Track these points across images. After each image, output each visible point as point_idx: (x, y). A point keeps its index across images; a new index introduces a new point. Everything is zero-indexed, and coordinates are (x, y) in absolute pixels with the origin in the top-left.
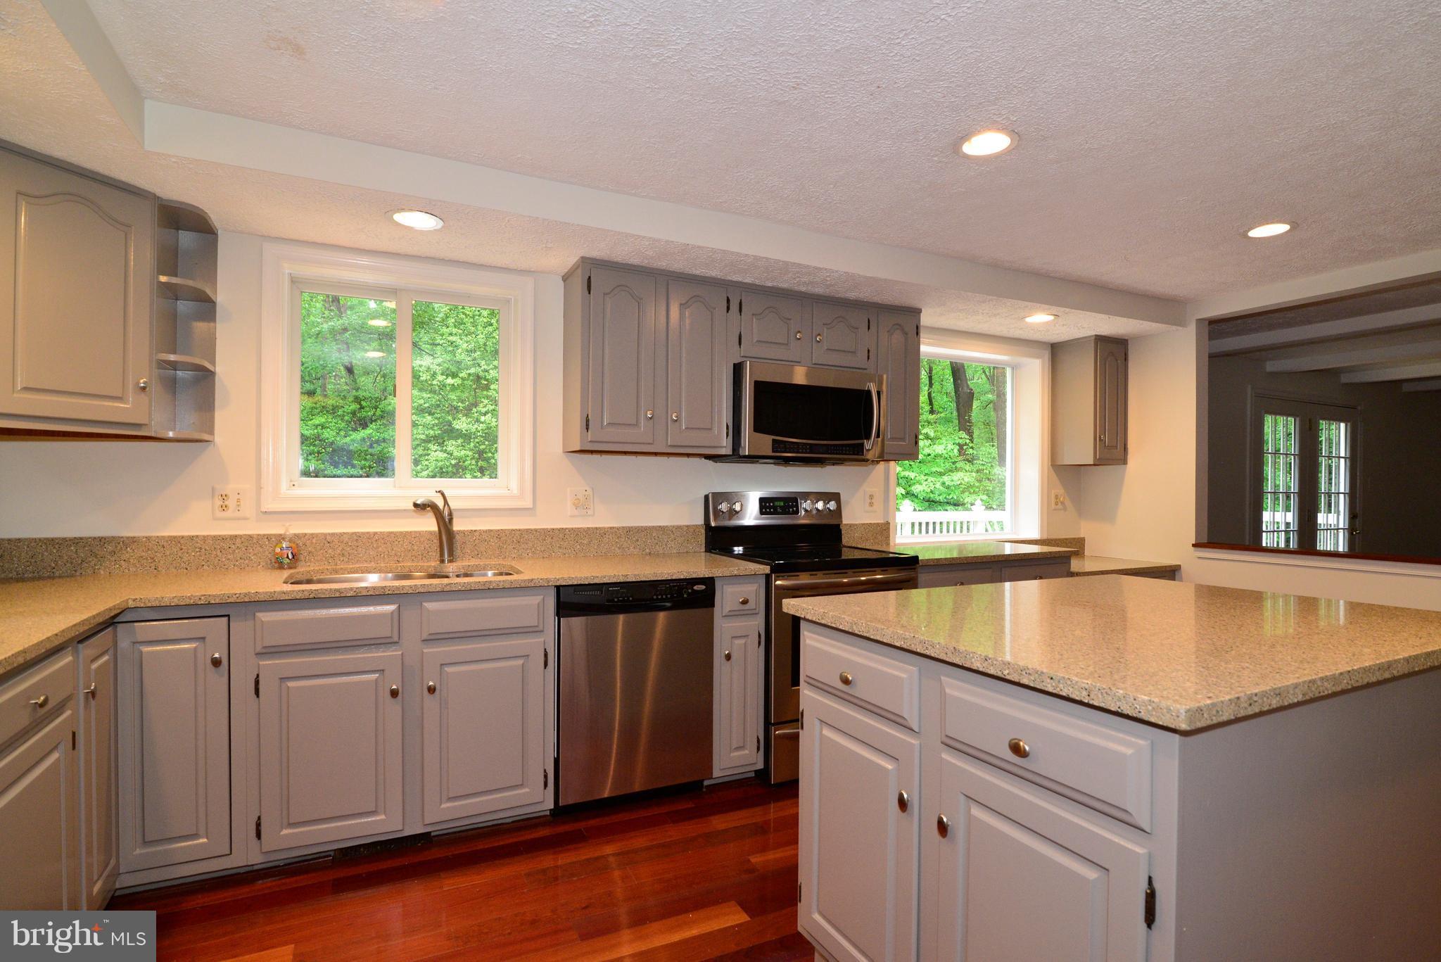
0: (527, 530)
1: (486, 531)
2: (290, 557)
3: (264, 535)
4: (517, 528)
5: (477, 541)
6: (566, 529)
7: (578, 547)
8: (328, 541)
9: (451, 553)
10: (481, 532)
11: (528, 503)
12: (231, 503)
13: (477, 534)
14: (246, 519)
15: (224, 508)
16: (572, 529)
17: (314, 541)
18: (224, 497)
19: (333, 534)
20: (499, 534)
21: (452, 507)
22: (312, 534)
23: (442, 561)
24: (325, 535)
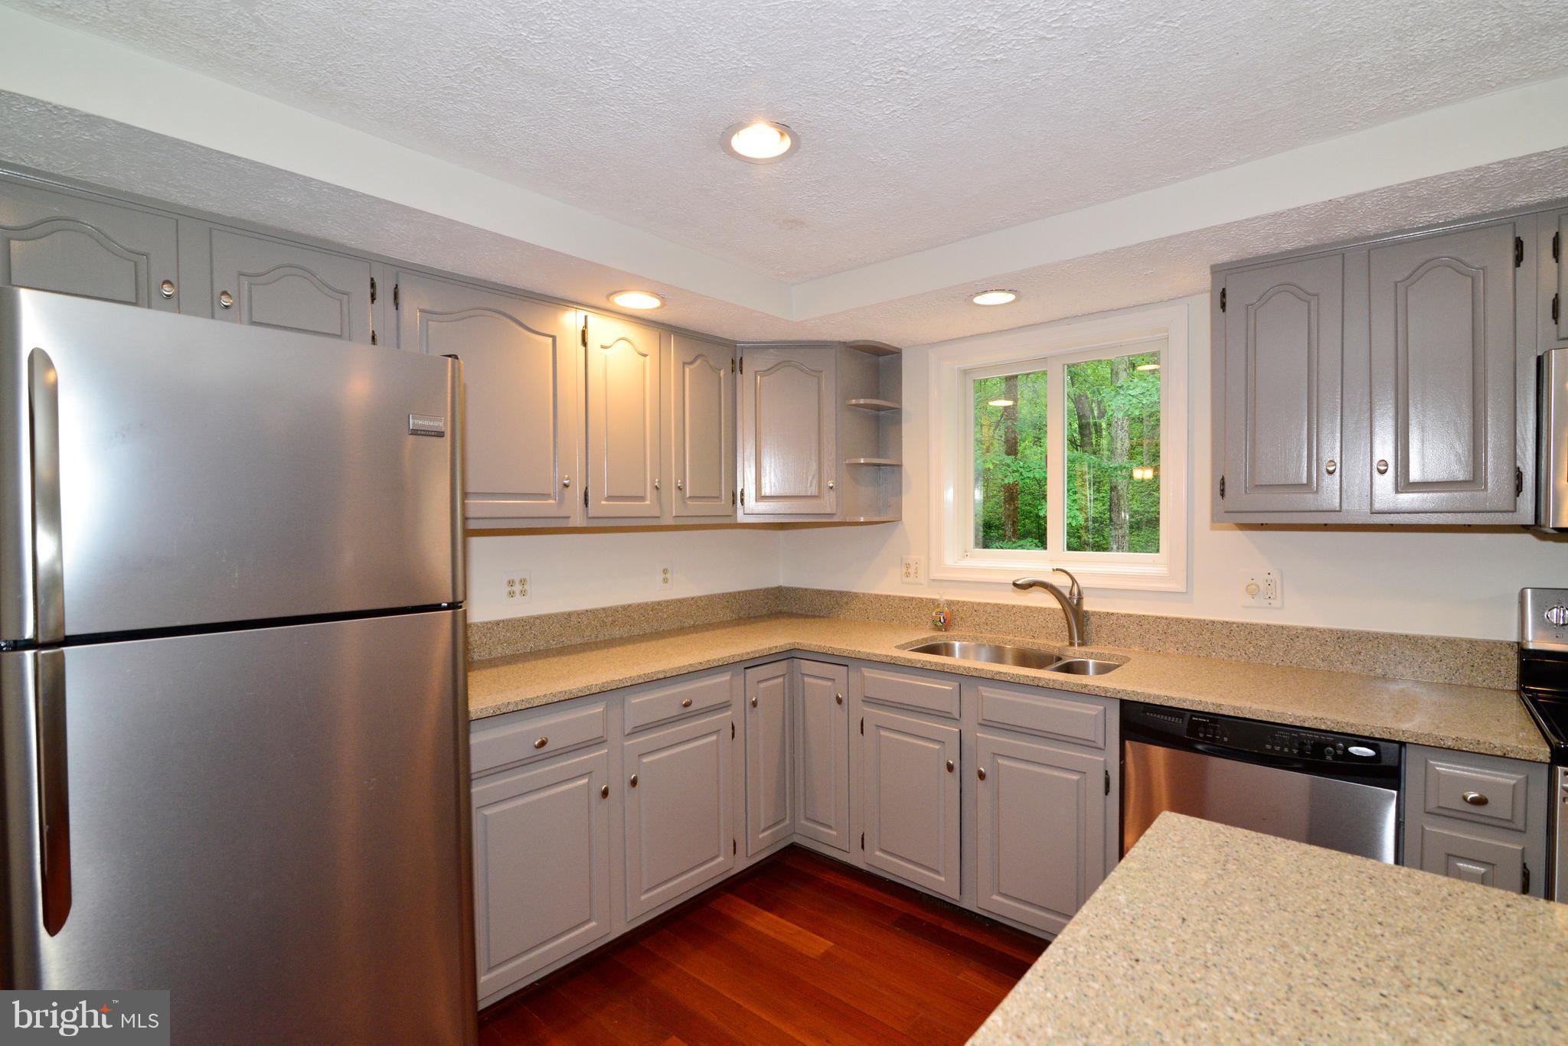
0: (1178, 621)
1: (1124, 616)
2: (942, 621)
3: (931, 599)
4: (1164, 615)
5: (1114, 626)
6: (1234, 623)
7: (1252, 649)
8: (976, 608)
9: (1081, 636)
10: (1119, 616)
11: (1178, 586)
12: (912, 571)
13: (1113, 617)
14: (921, 584)
15: (908, 575)
16: (1242, 624)
17: (965, 608)
18: (908, 566)
19: (979, 604)
20: (1140, 620)
21: (1081, 585)
22: (964, 602)
23: (1072, 644)
24: (973, 604)
